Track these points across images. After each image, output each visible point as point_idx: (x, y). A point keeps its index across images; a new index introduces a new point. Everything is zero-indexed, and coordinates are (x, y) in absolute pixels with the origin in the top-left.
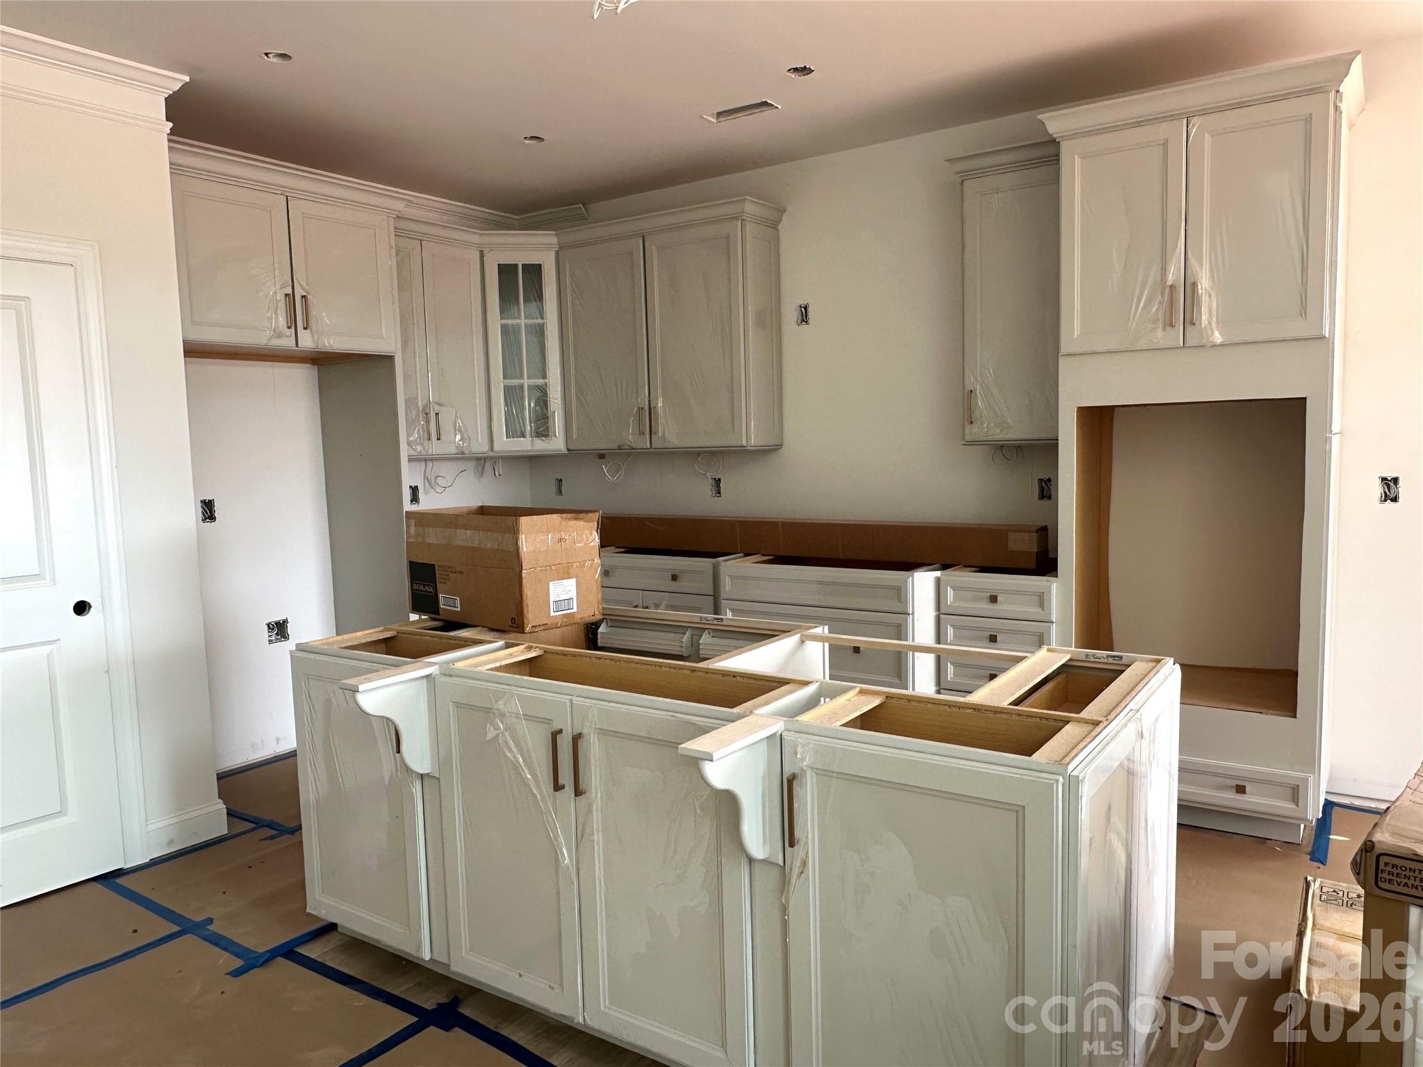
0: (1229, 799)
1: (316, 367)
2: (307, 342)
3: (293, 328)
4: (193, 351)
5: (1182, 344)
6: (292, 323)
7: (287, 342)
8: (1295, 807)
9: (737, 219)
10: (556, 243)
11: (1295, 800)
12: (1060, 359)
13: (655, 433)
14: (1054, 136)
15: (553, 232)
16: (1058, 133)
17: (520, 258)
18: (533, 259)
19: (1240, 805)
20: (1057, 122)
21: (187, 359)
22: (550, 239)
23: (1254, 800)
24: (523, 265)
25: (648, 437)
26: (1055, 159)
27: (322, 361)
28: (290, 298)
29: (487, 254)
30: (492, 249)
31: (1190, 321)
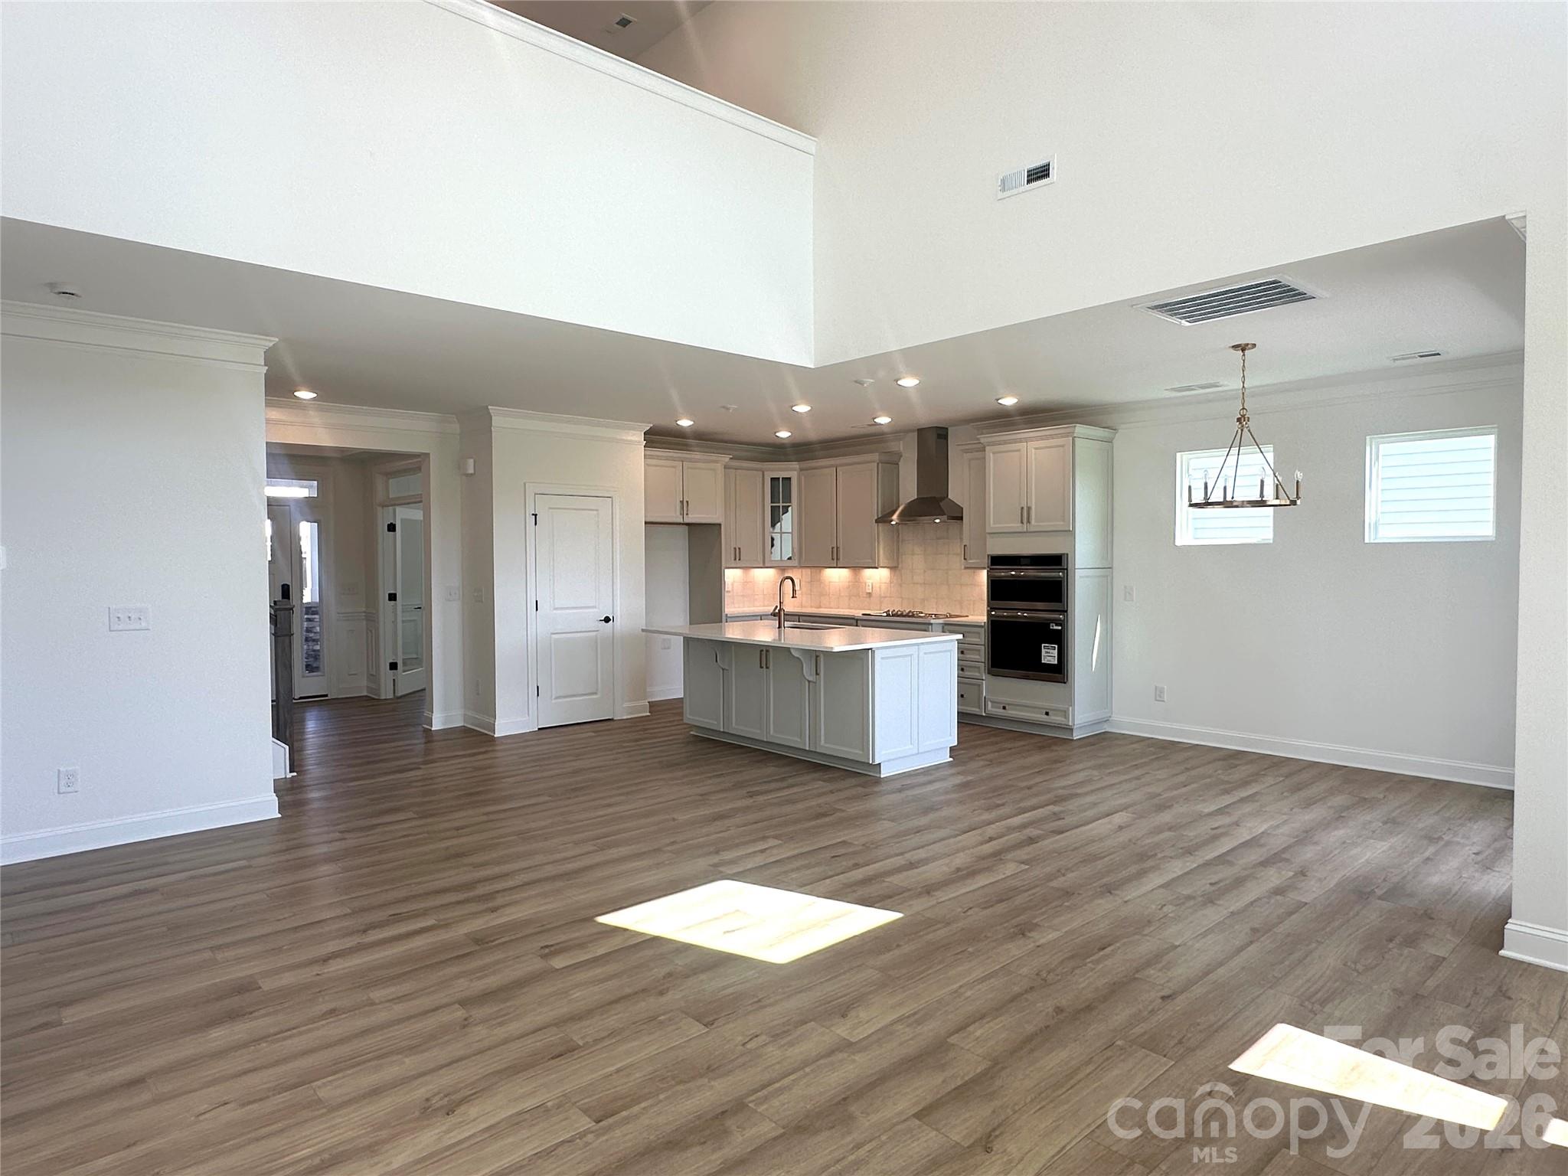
0: (1043, 718)
1: (690, 529)
2: (687, 520)
3: (682, 514)
4: (646, 523)
5: (1026, 531)
6: (682, 510)
7: (679, 518)
8: (1067, 722)
9: (874, 462)
10: (799, 467)
11: (1068, 720)
12: (987, 535)
13: (839, 560)
14: (984, 445)
15: (797, 462)
16: (985, 443)
17: (781, 475)
18: (786, 475)
19: (1048, 721)
20: (984, 439)
21: (646, 526)
22: (795, 465)
23: (1052, 719)
24: (782, 478)
25: (836, 561)
26: (984, 453)
27: (690, 525)
28: (682, 502)
29: (765, 473)
30: (767, 471)
31: (1029, 521)
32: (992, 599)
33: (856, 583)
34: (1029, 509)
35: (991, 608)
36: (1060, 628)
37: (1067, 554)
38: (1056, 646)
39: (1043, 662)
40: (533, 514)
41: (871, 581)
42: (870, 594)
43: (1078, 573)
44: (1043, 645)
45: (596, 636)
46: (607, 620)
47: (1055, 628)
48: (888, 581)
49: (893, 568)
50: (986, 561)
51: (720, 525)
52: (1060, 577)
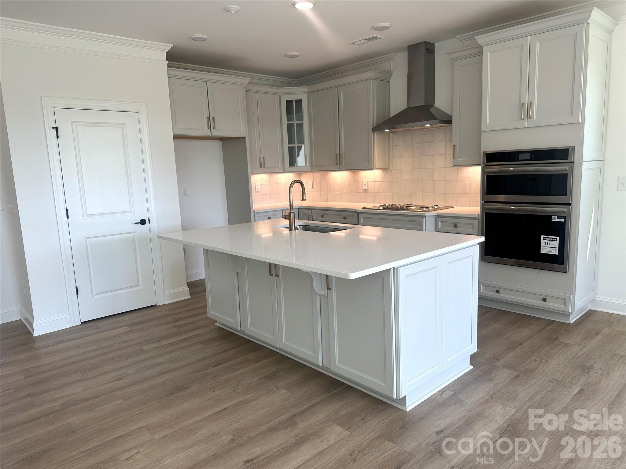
0: (539, 303)
1: (221, 141)
2: (215, 133)
3: (210, 128)
4: (176, 137)
5: (526, 126)
6: (209, 127)
7: (207, 133)
8: (564, 307)
9: (370, 79)
10: (307, 91)
11: (565, 305)
12: (482, 134)
13: (342, 164)
14: (481, 45)
15: (306, 87)
16: (482, 43)
17: (294, 98)
18: (299, 97)
19: (544, 306)
20: (481, 39)
21: (174, 139)
22: (305, 89)
23: (549, 304)
24: (295, 100)
25: (339, 165)
26: (481, 54)
27: (222, 139)
28: (208, 118)
29: (282, 96)
30: (284, 94)
31: (529, 117)
32: (487, 194)
33: (355, 181)
34: (530, 104)
35: (485, 202)
36: (563, 220)
37: (574, 147)
38: (558, 238)
39: (542, 252)
40: (53, 128)
41: (367, 180)
42: (366, 191)
43: (585, 165)
44: (542, 236)
45: (134, 236)
46: (143, 222)
47: (557, 220)
48: (381, 180)
49: (385, 169)
50: (482, 159)
51: (244, 138)
52: (566, 170)
